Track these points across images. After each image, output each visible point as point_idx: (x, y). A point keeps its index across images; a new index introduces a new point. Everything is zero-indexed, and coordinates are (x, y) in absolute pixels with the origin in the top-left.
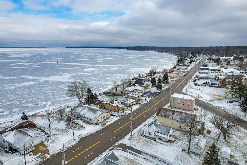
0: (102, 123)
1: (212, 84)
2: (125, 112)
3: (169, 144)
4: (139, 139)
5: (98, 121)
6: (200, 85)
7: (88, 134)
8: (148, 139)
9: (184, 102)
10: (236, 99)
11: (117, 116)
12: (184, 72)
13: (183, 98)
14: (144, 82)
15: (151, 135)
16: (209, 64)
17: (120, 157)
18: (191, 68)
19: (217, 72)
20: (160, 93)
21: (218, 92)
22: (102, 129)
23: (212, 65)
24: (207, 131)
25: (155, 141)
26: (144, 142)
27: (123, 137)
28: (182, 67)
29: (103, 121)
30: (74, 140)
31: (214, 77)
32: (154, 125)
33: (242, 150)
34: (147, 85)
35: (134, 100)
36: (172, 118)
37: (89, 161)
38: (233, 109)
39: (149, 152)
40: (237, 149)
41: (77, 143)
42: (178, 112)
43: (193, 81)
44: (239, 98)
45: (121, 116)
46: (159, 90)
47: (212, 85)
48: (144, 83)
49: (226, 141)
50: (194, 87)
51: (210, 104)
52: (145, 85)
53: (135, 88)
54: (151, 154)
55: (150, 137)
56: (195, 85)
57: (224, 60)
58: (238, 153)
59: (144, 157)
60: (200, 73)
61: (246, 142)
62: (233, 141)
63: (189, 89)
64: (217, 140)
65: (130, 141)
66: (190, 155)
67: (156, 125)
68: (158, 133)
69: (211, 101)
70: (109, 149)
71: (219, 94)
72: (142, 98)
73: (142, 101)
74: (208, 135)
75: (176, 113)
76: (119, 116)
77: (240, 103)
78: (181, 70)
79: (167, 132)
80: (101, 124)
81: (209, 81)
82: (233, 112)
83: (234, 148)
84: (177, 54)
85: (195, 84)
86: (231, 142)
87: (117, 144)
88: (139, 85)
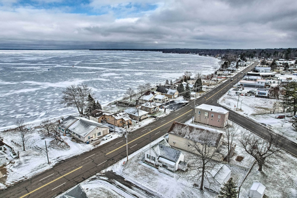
0: (95, 142)
1: (259, 93)
2: (132, 127)
3: (177, 175)
4: (136, 166)
5: (89, 139)
6: (243, 95)
7: (71, 156)
8: (149, 167)
9: (212, 116)
10: (289, 114)
11: (119, 132)
12: (226, 79)
13: (212, 110)
14: (167, 89)
15: (154, 160)
16: (261, 69)
17: (101, 191)
18: (236, 74)
19: (270, 79)
20: (187, 104)
21: (265, 104)
22: (92, 149)
23: (265, 70)
24: (238, 157)
25: (158, 169)
26: (142, 169)
27: (115, 163)
28: (224, 73)
29: (97, 138)
30: (49, 163)
31: (263, 85)
32: (160, 146)
33: (283, 188)
34: (171, 93)
35: (148, 113)
36: (189, 138)
37: (55, 196)
38: (282, 128)
39: (144, 186)
40: (275, 186)
41: (51, 168)
42: (197, 129)
43: (235, 90)
44: (294, 112)
45: (124, 133)
46: (187, 100)
47: (259, 95)
48: (167, 91)
49: (263, 173)
50: (234, 97)
51: (251, 120)
52: (168, 93)
53: (154, 96)
54: (145, 189)
55: (153, 164)
56: (236, 95)
57: (281, 65)
58: (277, 192)
59: (134, 193)
60: (246, 79)
61: (292, 175)
62: (273, 174)
63: (226, 100)
64: (249, 171)
65: (123, 168)
66: (202, 193)
67: (162, 147)
68: (162, 158)
69: (254, 115)
70: (90, 178)
71: (266, 107)
72: (160, 110)
73: (159, 113)
74: (238, 163)
75: (195, 131)
76: (121, 133)
77: (293, 119)
78: (223, 76)
79: (176, 157)
80: (93, 143)
81: (255, 90)
82: (281, 131)
83: (272, 185)
84: (223, 57)
85: (236, 93)
86: (269, 176)
87: (104, 171)
88: (161, 93)
